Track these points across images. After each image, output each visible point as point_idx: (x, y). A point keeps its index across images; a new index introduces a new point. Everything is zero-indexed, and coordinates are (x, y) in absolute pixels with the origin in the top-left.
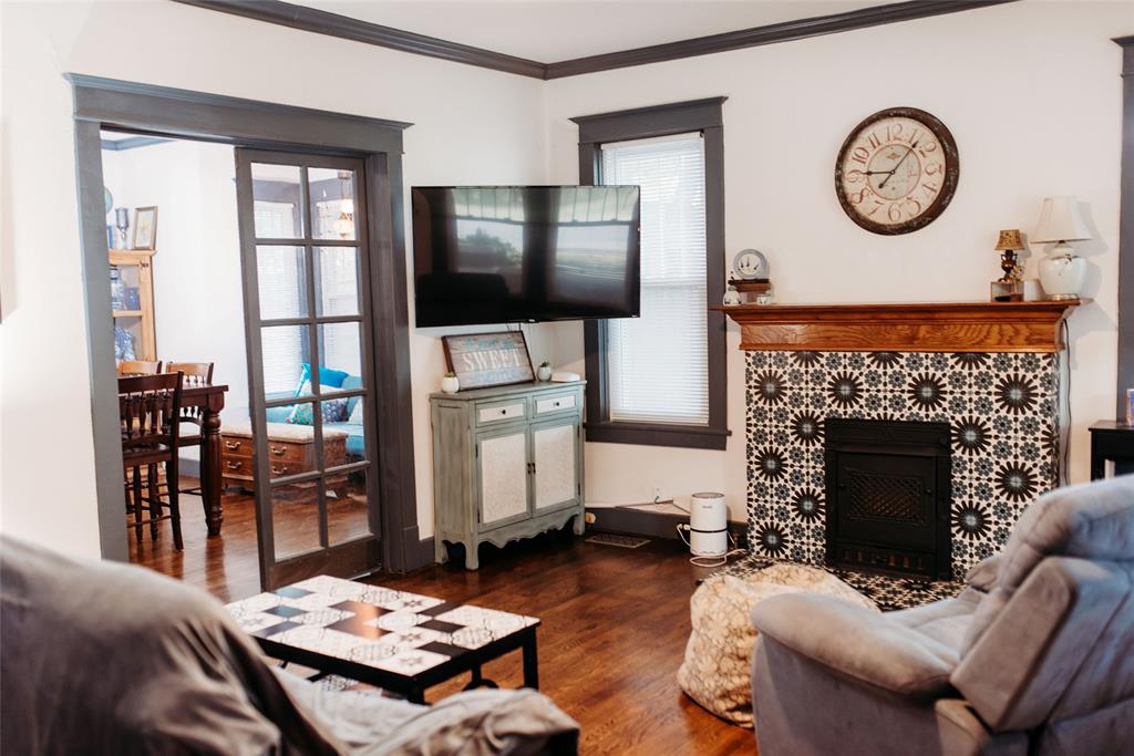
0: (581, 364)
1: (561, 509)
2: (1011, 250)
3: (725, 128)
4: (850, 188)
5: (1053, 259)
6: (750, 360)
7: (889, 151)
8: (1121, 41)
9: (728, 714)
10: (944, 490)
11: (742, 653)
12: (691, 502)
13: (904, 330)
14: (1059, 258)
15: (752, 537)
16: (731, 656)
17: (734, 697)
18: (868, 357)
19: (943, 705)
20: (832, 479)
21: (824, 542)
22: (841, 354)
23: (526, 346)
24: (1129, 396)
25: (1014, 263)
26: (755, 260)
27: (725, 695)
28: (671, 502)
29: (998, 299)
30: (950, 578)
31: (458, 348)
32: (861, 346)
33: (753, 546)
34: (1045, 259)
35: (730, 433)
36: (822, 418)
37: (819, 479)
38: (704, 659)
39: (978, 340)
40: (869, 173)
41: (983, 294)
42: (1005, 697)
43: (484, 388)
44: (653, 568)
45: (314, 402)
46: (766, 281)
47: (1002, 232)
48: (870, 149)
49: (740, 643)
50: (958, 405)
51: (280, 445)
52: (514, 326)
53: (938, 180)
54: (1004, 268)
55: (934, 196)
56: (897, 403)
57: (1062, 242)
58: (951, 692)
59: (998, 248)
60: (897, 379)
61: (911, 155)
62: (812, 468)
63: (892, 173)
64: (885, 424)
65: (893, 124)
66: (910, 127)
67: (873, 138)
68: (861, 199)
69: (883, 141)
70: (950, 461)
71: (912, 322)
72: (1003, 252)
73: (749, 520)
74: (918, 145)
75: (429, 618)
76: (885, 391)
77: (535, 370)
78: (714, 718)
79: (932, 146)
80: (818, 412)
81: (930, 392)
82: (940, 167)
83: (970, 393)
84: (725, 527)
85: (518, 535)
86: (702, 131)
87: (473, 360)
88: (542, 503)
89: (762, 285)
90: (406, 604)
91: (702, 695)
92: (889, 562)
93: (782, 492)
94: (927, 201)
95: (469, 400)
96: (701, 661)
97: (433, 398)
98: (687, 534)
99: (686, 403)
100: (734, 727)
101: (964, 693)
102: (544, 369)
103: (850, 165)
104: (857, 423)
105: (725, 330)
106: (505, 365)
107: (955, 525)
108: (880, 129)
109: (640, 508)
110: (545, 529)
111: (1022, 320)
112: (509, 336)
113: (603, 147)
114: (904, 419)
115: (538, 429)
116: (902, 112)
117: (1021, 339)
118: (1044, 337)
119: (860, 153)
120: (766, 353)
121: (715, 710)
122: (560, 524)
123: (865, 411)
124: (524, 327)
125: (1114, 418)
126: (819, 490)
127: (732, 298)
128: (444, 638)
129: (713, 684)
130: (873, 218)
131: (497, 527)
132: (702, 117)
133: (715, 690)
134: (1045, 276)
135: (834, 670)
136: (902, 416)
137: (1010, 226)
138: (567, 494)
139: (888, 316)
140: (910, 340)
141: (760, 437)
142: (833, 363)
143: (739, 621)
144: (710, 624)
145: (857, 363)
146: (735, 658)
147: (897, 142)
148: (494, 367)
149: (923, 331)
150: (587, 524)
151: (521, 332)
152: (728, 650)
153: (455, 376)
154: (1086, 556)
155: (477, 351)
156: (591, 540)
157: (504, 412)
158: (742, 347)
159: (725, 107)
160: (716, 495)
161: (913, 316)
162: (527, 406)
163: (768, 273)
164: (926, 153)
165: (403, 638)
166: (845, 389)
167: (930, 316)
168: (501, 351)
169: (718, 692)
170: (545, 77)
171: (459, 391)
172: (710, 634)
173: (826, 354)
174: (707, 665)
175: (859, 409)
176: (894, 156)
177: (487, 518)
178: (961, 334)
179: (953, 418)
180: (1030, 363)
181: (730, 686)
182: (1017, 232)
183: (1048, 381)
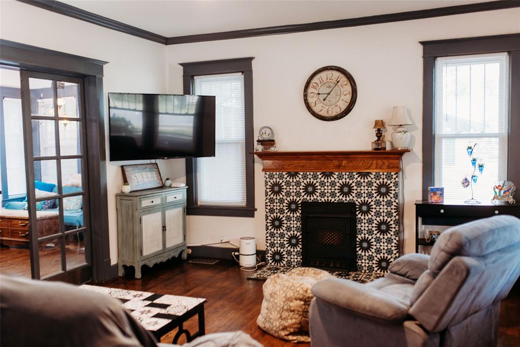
0: (184, 179)
1: (177, 247)
2: (380, 128)
3: (253, 71)
4: (310, 100)
5: (398, 132)
6: (267, 176)
7: (327, 85)
8: (422, 43)
9: (285, 337)
10: (354, 232)
11: (292, 309)
12: (240, 241)
13: (336, 162)
14: (400, 132)
15: (268, 257)
16: (287, 310)
17: (289, 329)
18: (320, 174)
19: (407, 324)
20: (304, 229)
21: (301, 257)
22: (308, 173)
23: (159, 170)
24: (429, 190)
25: (381, 134)
26: (268, 131)
27: (285, 328)
28: (228, 242)
29: (375, 149)
30: (356, 270)
31: (128, 171)
32: (317, 169)
33: (269, 260)
34: (394, 132)
35: (256, 210)
36: (300, 202)
37: (298, 229)
38: (273, 313)
39: (367, 167)
40: (319, 94)
41: (369, 147)
42: (436, 318)
43: (141, 190)
44: (225, 273)
45: (59, 198)
46: (274, 141)
47: (376, 121)
48: (319, 84)
49: (291, 304)
50: (359, 195)
51: (24, 221)
52: (153, 161)
53: (348, 98)
54: (377, 136)
55: (347, 104)
56: (333, 195)
57: (401, 125)
58: (410, 317)
59: (374, 127)
60: (333, 184)
61: (336, 86)
62: (296, 224)
63: (329, 94)
64: (328, 203)
65: (329, 73)
66: (336, 74)
67: (320, 79)
68: (316, 104)
69: (325, 80)
70: (356, 219)
71: (339, 159)
72: (377, 129)
73: (267, 249)
74: (339, 83)
75: (150, 302)
76: (328, 189)
77: (163, 181)
78: (278, 340)
79: (345, 83)
80: (298, 199)
81: (346, 189)
82: (349, 92)
83: (364, 190)
84: (255, 252)
85: (158, 261)
86: (243, 72)
87: (136, 176)
88: (169, 245)
89: (271, 142)
90: (135, 296)
91: (272, 329)
92: (330, 265)
93: (282, 236)
94: (344, 107)
95: (137, 196)
96: (271, 314)
97: (117, 195)
98: (238, 257)
99: (235, 196)
100: (288, 343)
101: (416, 317)
102: (167, 181)
103: (310, 90)
104: (315, 203)
105: (254, 163)
106: (150, 179)
107: (358, 247)
108: (323, 75)
109: (213, 245)
110: (170, 257)
111: (386, 158)
112: (151, 165)
113: (195, 77)
114: (336, 202)
115: (167, 209)
116: (333, 68)
117: (385, 166)
118: (395, 166)
119: (315, 85)
120: (274, 173)
121: (279, 336)
122: (176, 255)
123: (319, 198)
124: (158, 161)
125: (421, 199)
126: (299, 234)
127: (259, 148)
128: (163, 311)
129: (278, 324)
130: (320, 113)
131: (149, 258)
132: (243, 66)
133: (279, 327)
134: (394, 139)
135: (356, 312)
136: (335, 200)
137: (379, 118)
138: (179, 240)
139: (329, 156)
140: (339, 167)
141: (272, 211)
142: (305, 177)
143: (290, 294)
144: (276, 296)
145: (315, 177)
146: (289, 311)
147: (330, 81)
148: (145, 180)
149: (344, 163)
150: (188, 254)
151: (157, 164)
152: (285, 307)
153: (128, 185)
154: (468, 256)
155: (138, 172)
156: (190, 261)
157: (152, 202)
158: (263, 170)
159: (253, 62)
160: (251, 238)
161: (340, 156)
162: (162, 199)
163: (274, 137)
164: (344, 86)
165: (142, 313)
166: (310, 189)
167: (347, 156)
168: (148, 173)
169: (281, 327)
170: (166, 44)
171: (130, 192)
172: (276, 301)
173: (302, 173)
174: (275, 315)
175: (317, 197)
176: (329, 87)
177: (145, 253)
178: (360, 164)
179: (357, 201)
180: (389, 177)
181: (287, 324)
182: (382, 121)
183: (396, 184)
